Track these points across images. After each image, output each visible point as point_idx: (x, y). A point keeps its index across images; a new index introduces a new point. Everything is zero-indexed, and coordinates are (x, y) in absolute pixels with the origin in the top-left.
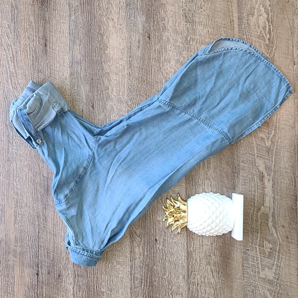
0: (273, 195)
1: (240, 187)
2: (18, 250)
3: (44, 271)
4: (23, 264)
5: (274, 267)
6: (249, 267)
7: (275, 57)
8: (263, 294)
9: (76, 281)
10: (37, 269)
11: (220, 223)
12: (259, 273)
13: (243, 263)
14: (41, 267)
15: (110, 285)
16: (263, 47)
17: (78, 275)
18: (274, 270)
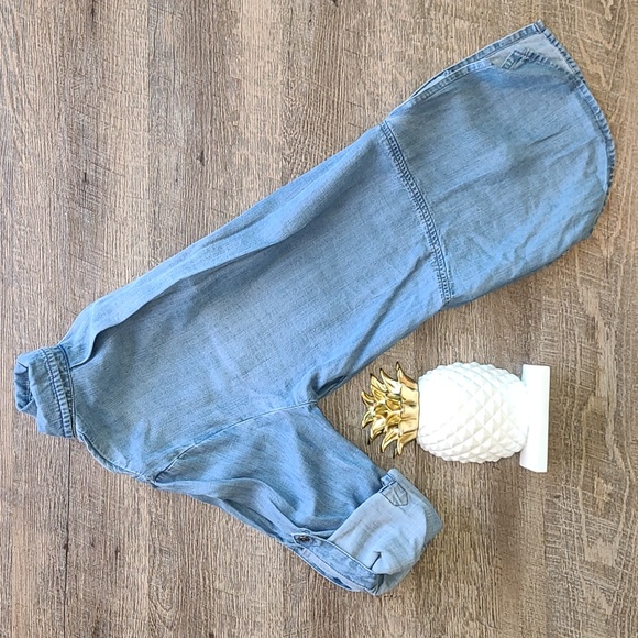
0: (617, 372)
1: (541, 350)
2: (22, 489)
3: (82, 539)
4: (33, 524)
5: (618, 538)
6: (559, 538)
7: (627, 50)
8: (590, 599)
9: (157, 563)
10: (65, 534)
11: (494, 432)
12: (582, 550)
13: (546, 527)
14: (75, 529)
15: (236, 574)
16: (598, 28)
17: (161, 550)
18: (616, 545)
